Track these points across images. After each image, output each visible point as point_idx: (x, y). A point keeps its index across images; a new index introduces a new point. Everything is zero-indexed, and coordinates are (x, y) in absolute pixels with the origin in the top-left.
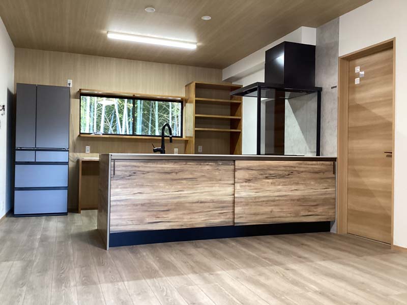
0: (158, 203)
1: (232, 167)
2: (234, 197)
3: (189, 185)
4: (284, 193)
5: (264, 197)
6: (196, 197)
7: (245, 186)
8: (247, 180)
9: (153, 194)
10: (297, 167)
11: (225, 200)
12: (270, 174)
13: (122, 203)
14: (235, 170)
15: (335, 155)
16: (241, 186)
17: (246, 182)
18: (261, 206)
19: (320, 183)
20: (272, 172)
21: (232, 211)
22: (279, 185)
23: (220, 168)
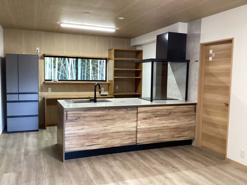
0: (93, 134)
1: (136, 111)
2: (137, 129)
3: (111, 123)
4: (166, 125)
5: (154, 127)
6: (115, 130)
7: (143, 122)
8: (144, 118)
9: (90, 129)
10: (174, 109)
11: (132, 130)
12: (158, 115)
13: (72, 135)
14: (137, 113)
15: (196, 102)
16: (141, 122)
17: (144, 120)
18: (152, 133)
19: (186, 118)
20: (159, 113)
21: (135, 136)
22: (163, 120)
23: (129, 112)
